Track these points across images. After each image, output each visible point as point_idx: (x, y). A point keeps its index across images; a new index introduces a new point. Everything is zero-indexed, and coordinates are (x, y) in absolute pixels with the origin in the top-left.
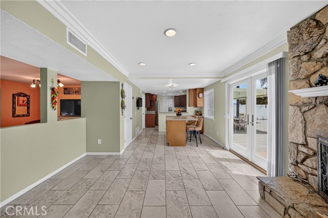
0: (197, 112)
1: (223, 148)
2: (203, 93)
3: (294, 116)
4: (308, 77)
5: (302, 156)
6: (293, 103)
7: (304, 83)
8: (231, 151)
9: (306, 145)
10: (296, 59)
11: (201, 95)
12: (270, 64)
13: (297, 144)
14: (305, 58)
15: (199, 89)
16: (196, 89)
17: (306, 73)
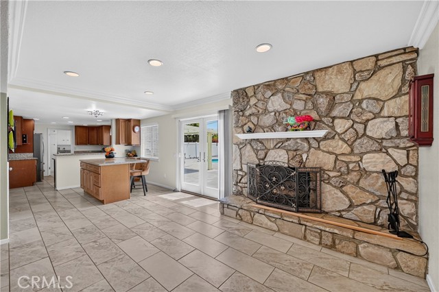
0: (130, 152)
1: (175, 191)
2: (139, 126)
3: (236, 151)
4: (242, 126)
5: (240, 177)
6: (235, 143)
7: (240, 130)
8: (183, 191)
9: (241, 170)
10: (236, 113)
11: (137, 129)
12: (220, 112)
13: (237, 170)
14: (241, 113)
15: (134, 120)
16: (129, 120)
17: (242, 124)
